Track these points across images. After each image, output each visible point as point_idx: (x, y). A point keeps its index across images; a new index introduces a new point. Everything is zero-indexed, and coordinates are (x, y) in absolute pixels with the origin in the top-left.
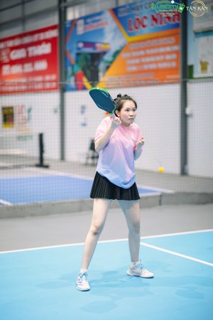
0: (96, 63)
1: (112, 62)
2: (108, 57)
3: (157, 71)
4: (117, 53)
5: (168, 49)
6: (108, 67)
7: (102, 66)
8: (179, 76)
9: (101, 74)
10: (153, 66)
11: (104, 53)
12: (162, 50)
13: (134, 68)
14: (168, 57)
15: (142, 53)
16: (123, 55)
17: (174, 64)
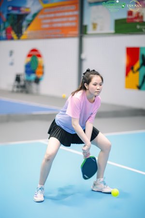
0: (21, 21)
1: (31, 21)
2: (29, 18)
3: (62, 28)
4: (35, 15)
5: (70, 13)
6: (29, 25)
7: (25, 24)
8: (77, 32)
9: (24, 29)
10: (60, 25)
11: (27, 14)
12: (66, 14)
13: (47, 26)
14: (71, 19)
15: (52, 15)
16: (40, 16)
17: (74, 24)
